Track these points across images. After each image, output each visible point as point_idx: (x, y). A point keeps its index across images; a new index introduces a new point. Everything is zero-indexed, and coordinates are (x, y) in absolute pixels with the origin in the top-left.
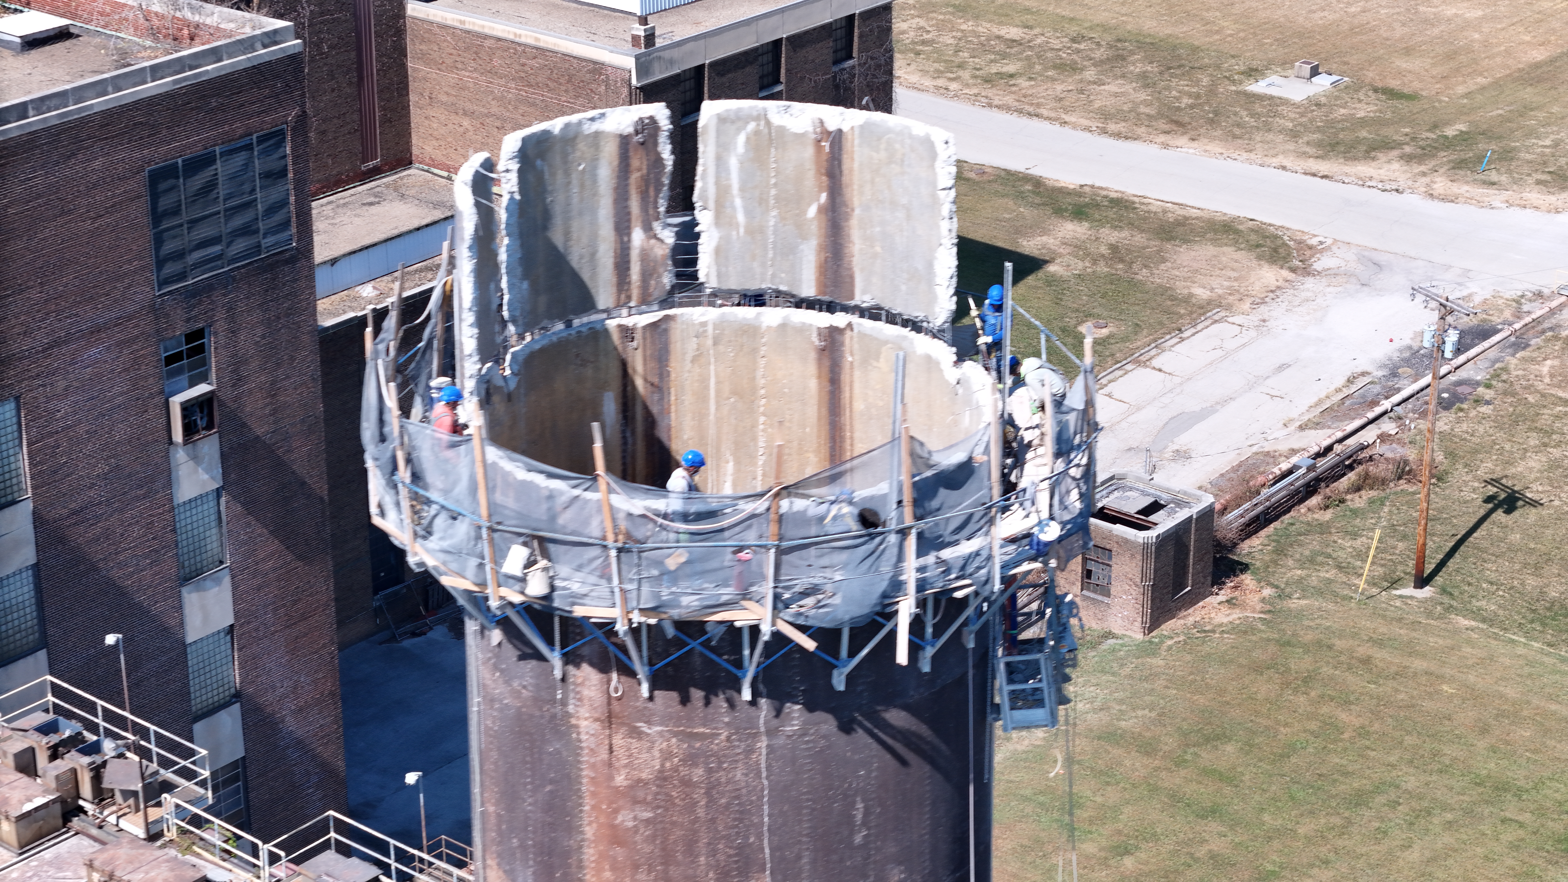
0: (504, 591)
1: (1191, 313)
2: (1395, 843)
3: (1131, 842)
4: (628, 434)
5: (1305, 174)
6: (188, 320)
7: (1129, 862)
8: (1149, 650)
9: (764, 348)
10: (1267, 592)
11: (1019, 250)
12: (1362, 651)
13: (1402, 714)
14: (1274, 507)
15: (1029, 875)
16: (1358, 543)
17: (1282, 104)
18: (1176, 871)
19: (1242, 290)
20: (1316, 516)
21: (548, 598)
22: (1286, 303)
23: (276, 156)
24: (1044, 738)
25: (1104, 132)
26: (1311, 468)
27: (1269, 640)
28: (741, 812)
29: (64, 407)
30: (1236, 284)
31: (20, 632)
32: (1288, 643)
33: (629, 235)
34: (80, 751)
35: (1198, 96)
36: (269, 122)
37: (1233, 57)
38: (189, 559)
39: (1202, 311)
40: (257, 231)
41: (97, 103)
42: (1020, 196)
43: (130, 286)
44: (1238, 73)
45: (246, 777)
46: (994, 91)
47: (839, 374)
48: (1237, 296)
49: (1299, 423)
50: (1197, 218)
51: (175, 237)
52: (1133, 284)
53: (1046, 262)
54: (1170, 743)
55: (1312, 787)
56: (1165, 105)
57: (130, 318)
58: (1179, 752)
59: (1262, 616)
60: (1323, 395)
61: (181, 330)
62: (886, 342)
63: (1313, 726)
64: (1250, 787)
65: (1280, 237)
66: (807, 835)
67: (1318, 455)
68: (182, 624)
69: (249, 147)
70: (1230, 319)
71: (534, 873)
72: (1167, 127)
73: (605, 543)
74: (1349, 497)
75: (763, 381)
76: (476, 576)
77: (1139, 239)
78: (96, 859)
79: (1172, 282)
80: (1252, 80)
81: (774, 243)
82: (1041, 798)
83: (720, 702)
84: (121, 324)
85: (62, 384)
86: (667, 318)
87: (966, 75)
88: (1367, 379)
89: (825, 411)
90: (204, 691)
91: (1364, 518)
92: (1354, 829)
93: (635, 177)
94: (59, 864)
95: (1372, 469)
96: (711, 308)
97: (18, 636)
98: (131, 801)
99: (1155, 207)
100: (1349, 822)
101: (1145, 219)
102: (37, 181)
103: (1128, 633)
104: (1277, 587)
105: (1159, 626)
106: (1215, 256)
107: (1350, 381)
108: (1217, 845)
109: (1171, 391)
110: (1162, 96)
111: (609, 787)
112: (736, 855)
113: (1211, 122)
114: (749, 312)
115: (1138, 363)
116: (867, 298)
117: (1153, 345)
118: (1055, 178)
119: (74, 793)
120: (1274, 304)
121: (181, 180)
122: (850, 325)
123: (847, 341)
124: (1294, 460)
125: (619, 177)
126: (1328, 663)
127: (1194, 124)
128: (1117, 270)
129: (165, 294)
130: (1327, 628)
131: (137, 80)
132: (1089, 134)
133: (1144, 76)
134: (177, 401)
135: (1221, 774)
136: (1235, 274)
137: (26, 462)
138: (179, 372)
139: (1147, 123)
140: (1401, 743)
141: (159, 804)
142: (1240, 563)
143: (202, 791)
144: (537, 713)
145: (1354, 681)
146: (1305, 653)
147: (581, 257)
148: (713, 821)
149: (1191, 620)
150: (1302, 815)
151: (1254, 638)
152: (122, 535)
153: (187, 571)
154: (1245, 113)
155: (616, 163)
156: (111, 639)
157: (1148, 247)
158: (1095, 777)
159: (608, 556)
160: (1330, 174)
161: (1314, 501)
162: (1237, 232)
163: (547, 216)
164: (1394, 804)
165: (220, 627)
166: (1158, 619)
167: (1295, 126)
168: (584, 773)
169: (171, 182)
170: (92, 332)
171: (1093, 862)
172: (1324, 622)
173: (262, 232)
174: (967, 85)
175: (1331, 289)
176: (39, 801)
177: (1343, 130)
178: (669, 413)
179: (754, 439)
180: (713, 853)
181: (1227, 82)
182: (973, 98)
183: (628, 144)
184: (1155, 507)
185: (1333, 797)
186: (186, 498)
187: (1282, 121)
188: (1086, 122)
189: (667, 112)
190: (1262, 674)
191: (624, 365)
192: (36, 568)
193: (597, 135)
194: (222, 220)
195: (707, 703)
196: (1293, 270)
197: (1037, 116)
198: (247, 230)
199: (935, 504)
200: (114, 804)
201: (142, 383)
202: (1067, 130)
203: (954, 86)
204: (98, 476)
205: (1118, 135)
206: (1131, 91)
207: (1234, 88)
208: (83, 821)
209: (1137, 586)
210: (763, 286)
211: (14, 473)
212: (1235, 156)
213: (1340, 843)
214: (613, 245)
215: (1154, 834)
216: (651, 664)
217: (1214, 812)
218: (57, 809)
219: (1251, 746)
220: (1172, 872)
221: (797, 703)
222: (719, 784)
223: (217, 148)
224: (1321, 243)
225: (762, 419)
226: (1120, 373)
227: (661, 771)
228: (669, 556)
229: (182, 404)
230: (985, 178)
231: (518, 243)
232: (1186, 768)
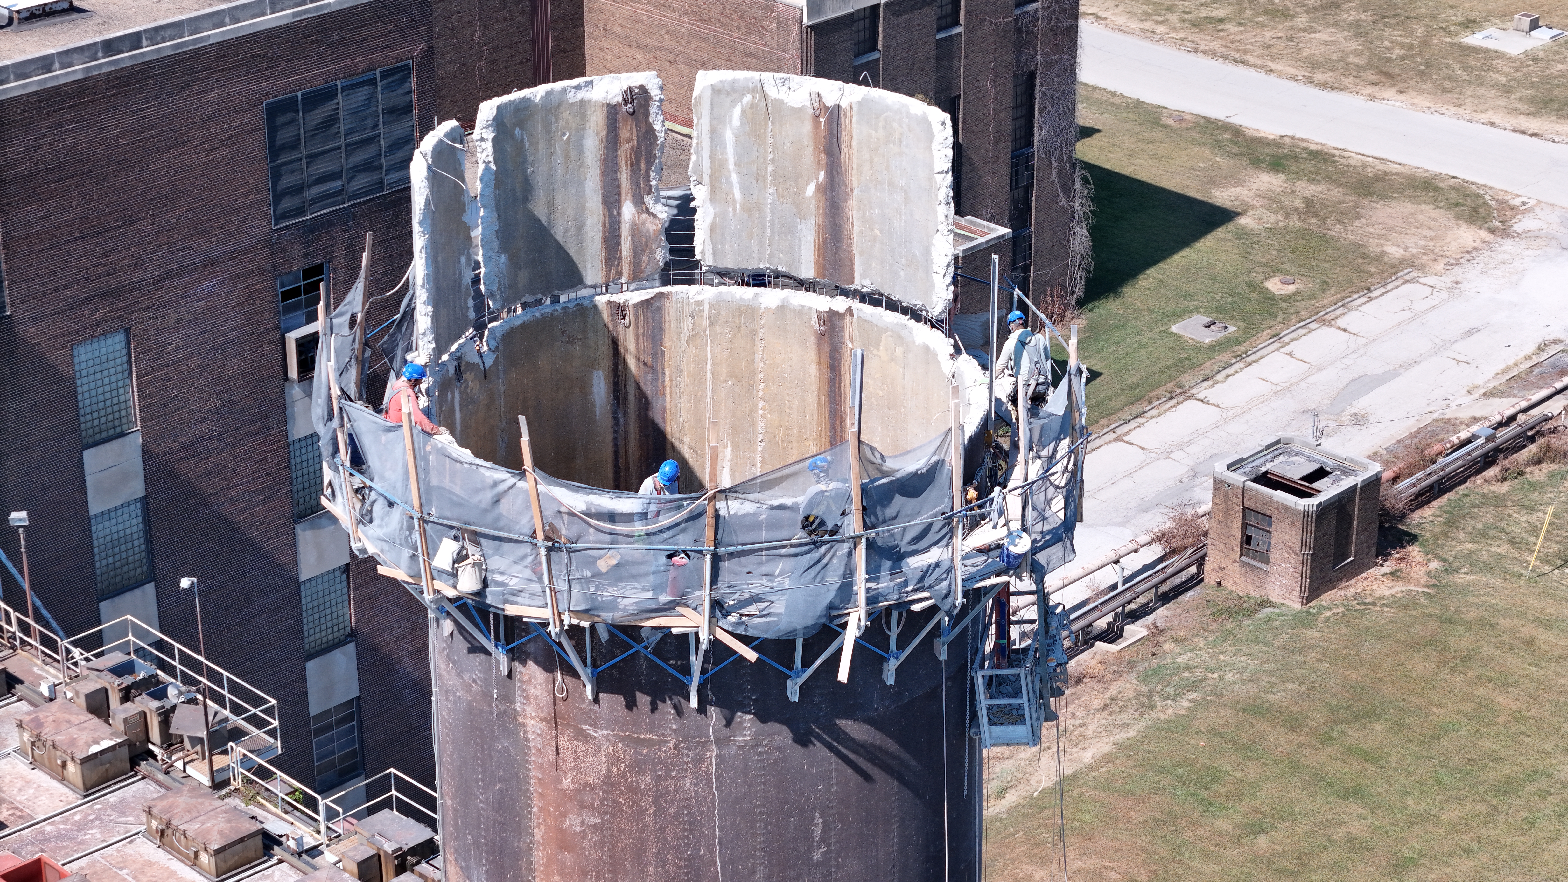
0: (438, 585)
1: (1382, 272)
2: (1542, 835)
3: (1267, 820)
4: (620, 415)
5: (1514, 131)
6: (306, 256)
7: (1262, 841)
8: (1305, 620)
9: (762, 331)
10: (1434, 565)
11: (1211, 201)
12: (1526, 631)
13: (1562, 699)
14: (1448, 477)
15: (1158, 850)
16: (1534, 518)
17: (1498, 58)
18: (1311, 853)
19: (1437, 250)
20: (1492, 488)
21: (480, 594)
22: (1482, 265)
23: (400, 91)
24: (1189, 708)
25: (1310, 81)
26: (1489, 439)
27: (1430, 616)
28: (691, 823)
29: (175, 341)
30: (1431, 243)
31: (127, 564)
32: (1450, 620)
33: (619, 208)
34: (150, 695)
35: (1411, 47)
36: (393, 57)
37: (1451, 7)
38: (304, 496)
39: (1393, 270)
40: (380, 167)
41: (213, 34)
42: (1218, 145)
43: (245, 220)
44: (1455, 24)
45: (360, 717)
46: (1202, 35)
47: (839, 361)
48: (1432, 256)
49: (1483, 391)
50: (1397, 174)
51: (293, 171)
52: (1325, 240)
53: (1238, 214)
54: (1317, 718)
55: (1461, 772)
56: (1376, 55)
57: (245, 252)
58: (1326, 729)
59: (1426, 590)
60: (1511, 362)
61: (298, 265)
62: (886, 330)
63: (1468, 707)
64: (1396, 769)
65: (1482, 197)
66: (762, 850)
67: (1501, 425)
68: (295, 562)
69: (372, 82)
70: (1422, 280)
71: (486, 872)
72: (1375, 78)
73: (534, 541)
74: (1528, 469)
75: (761, 364)
76: (410, 568)
77: (1336, 193)
78: (155, 806)
79: (1365, 239)
80: (1469, 32)
81: (772, 221)
82: (1179, 771)
83: (667, 708)
84: (235, 258)
85: (174, 317)
86: (660, 295)
87: (1174, 18)
88: (1559, 347)
89: (824, 399)
90: (317, 629)
91: (1543, 493)
92: (1501, 818)
93: (624, 149)
94: (122, 808)
95: (1554, 441)
96: (707, 287)
97: (125, 569)
98: (198, 748)
99: (1356, 160)
100: (1496, 810)
101: (1343, 173)
102: (151, 111)
103: (1286, 602)
104: (1445, 560)
105: (1319, 596)
106: (1412, 214)
107: (1541, 349)
108: (1356, 828)
109: (1354, 352)
110: (1373, 46)
111: (556, 789)
112: (686, 866)
113: (1422, 74)
114: (749, 293)
115: (1323, 321)
116: (866, 282)
117: (1340, 304)
118: (1255, 127)
119: (142, 736)
120: (1469, 266)
121: (301, 114)
122: (850, 310)
123: (847, 327)
124: (1474, 429)
125: (607, 148)
126: (1489, 642)
127: (1404, 76)
128: (1309, 225)
129: (282, 229)
130: (1493, 606)
131: (256, 11)
132: (1295, 84)
133: (1357, 24)
134: (293, 336)
135: (1367, 754)
136: (1432, 234)
137: (136, 394)
138: (296, 307)
139: (1355, 74)
140: (1558, 730)
141: (225, 752)
142: (1408, 534)
143: (272, 740)
144: (487, 709)
145: (1515, 663)
146: (1466, 631)
147: (566, 230)
148: (662, 830)
149: (1352, 591)
150: (1447, 801)
151: (1415, 613)
152: (234, 470)
153: (302, 507)
154: (1458, 66)
155: (603, 133)
156: (185, 583)
157: (1344, 202)
158: (1236, 750)
159: (538, 554)
160: (1540, 132)
161: (1492, 472)
162: (1437, 189)
163: (527, 188)
164: (1545, 794)
165: (336, 566)
166: (1317, 589)
167: (1509, 81)
168: (532, 773)
169: (289, 116)
170: (206, 266)
171: (1227, 838)
172: (1489, 599)
173: (384, 168)
174: (1175, 29)
175: (1529, 252)
176: (106, 744)
177: (1558, 86)
178: (664, 394)
179: (753, 424)
180: (664, 863)
181: (1443, 34)
182: (1179, 42)
183: (616, 114)
184: (1320, 473)
185: (1482, 783)
186: (302, 435)
187: (1495, 76)
188: (1293, 71)
189: (658, 81)
190: (1419, 651)
191: (615, 343)
192: (145, 501)
193: (583, 104)
194: (343, 155)
195: (654, 708)
196: (1492, 231)
197: (1243, 62)
198: (368, 166)
199: (890, 512)
200: (183, 749)
201: (257, 318)
202: (1272, 78)
203: (1160, 29)
204: (210, 410)
205: (1324, 85)
206: (1342, 40)
207: (1449, 40)
208: (151, 766)
209: (1296, 554)
210: (762, 266)
211: (123, 406)
212: (1443, 110)
213: (1484, 831)
214: (601, 218)
215: (1292, 814)
216: (595, 666)
217: (1355, 793)
218: (125, 752)
219: (1401, 726)
220: (1306, 854)
221: (750, 713)
222: (668, 793)
223: (339, 83)
224: (1524, 203)
225: (761, 404)
226: (1303, 331)
227: (608, 776)
228: (600, 558)
229: (297, 340)
230: (1184, 125)
231: (495, 214)
232: (1332, 745)
